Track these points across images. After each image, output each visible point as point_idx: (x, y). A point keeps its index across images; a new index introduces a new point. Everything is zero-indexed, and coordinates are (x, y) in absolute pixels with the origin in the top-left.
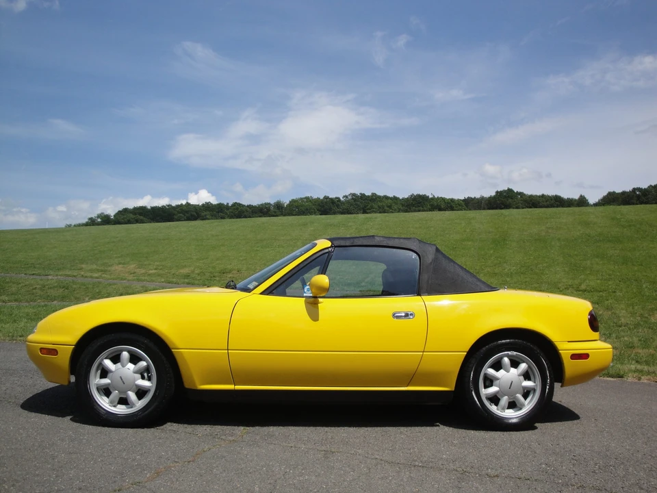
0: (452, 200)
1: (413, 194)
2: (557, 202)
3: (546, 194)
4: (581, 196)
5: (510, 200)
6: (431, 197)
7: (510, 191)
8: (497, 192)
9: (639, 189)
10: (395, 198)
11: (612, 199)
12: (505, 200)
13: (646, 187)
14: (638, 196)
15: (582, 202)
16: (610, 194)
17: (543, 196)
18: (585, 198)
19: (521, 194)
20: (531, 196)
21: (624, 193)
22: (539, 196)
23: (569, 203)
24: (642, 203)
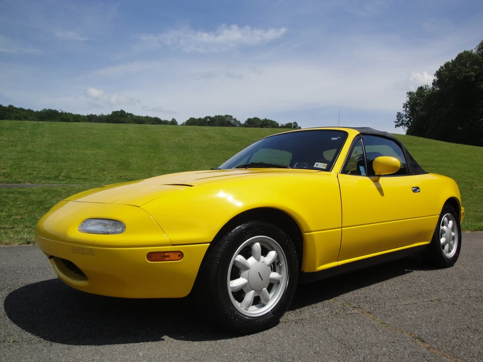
0: (79, 116)
1: (45, 109)
2: (157, 121)
3: (149, 116)
4: (173, 119)
5: (123, 118)
6: (60, 112)
7: (122, 112)
8: (113, 112)
9: (209, 118)
10: (30, 111)
11: (192, 122)
12: (119, 117)
13: (214, 116)
14: (209, 121)
15: (174, 122)
16: (191, 119)
17: (147, 117)
18: (175, 121)
19: (131, 114)
20: (139, 117)
21: (200, 119)
22: (145, 117)
23: (166, 123)
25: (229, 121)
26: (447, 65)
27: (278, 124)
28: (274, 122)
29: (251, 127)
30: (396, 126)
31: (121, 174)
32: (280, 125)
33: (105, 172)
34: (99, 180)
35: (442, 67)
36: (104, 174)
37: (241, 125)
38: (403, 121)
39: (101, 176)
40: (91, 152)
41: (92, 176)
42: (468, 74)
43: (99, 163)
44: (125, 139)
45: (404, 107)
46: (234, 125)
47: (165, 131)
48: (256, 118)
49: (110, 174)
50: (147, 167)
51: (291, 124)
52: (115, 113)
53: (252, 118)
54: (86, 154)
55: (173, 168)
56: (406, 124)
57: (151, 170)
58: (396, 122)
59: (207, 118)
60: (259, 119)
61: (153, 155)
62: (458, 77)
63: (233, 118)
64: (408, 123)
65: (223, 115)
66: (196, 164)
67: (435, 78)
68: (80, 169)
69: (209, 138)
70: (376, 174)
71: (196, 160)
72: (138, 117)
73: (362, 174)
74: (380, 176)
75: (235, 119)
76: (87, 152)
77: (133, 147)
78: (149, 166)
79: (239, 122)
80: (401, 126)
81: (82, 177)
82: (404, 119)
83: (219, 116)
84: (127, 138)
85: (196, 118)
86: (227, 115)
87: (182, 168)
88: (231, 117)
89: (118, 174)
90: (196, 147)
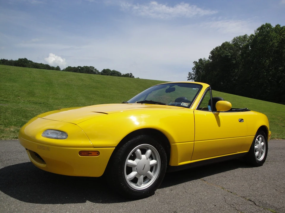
2: (48, 67)
3: (42, 63)
5: (26, 64)
7: (25, 59)
8: (20, 59)
9: (80, 67)
11: (69, 69)
12: (23, 63)
13: (83, 66)
14: (80, 69)
15: (58, 69)
16: (69, 67)
17: (41, 64)
18: (59, 67)
19: (31, 62)
21: (74, 68)
22: (40, 64)
23: (52, 68)
24: (81, 72)
25: (92, 70)
26: (217, 48)
27: (121, 74)
28: (119, 72)
29: (105, 75)
30: (188, 79)
31: (30, 99)
32: (122, 74)
33: (19, 98)
34: (15, 102)
35: (214, 49)
36: (19, 99)
37: (99, 73)
38: (192, 77)
39: (17, 100)
40: (9, 84)
41: (11, 99)
42: (227, 54)
43: (15, 91)
44: (31, 77)
45: (193, 69)
46: (95, 73)
47: (55, 74)
48: (108, 69)
49: (22, 99)
50: (46, 96)
51: (129, 74)
52: (20, 60)
53: (106, 69)
54: (6, 85)
55: (61, 97)
56: (194, 79)
57: (48, 97)
58: (188, 77)
59: (79, 67)
60: (110, 70)
61: (49, 88)
62: (222, 55)
63: (95, 68)
64: (194, 78)
65: (89, 66)
66: (75, 96)
67: (210, 55)
68: (2, 94)
69: (82, 80)
70: (217, 110)
71: (75, 93)
72: (36, 63)
73: (209, 110)
74: (219, 112)
75: (96, 69)
76: (7, 84)
77: (36, 83)
78: (47, 95)
79: (98, 71)
80: (191, 80)
81: (5, 100)
82: (193, 76)
83: (86, 67)
84: (32, 77)
85: (72, 67)
86: (91, 67)
87: (67, 97)
88: (94, 68)
89: (28, 99)
90: (75, 85)
